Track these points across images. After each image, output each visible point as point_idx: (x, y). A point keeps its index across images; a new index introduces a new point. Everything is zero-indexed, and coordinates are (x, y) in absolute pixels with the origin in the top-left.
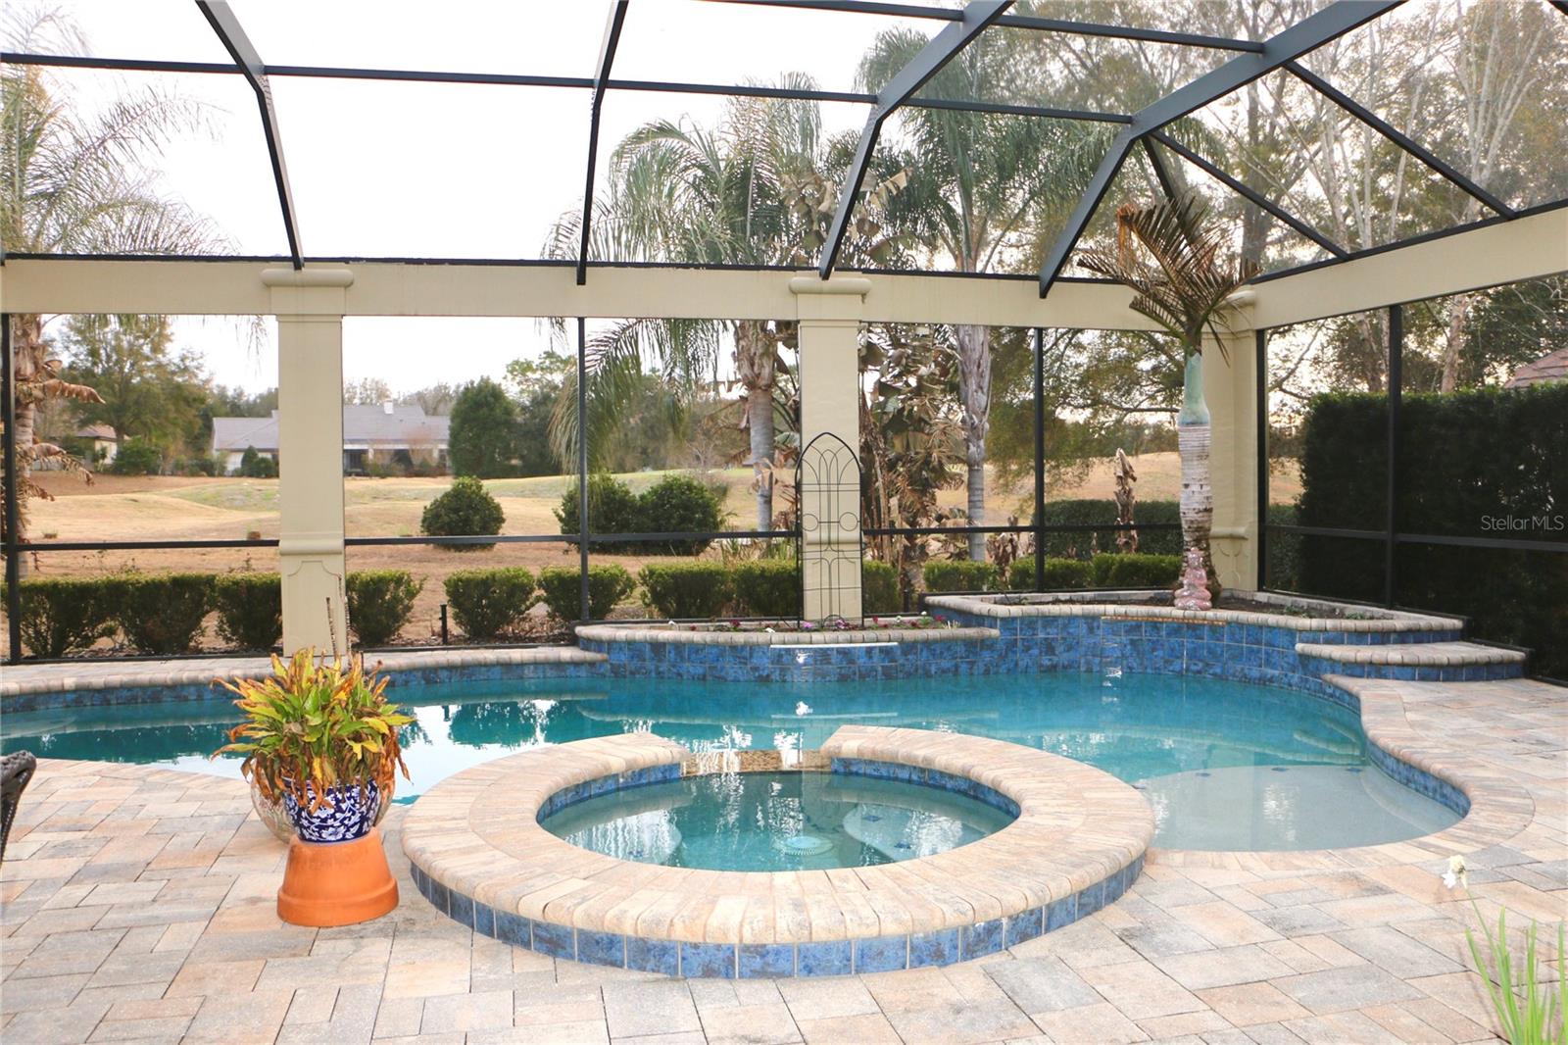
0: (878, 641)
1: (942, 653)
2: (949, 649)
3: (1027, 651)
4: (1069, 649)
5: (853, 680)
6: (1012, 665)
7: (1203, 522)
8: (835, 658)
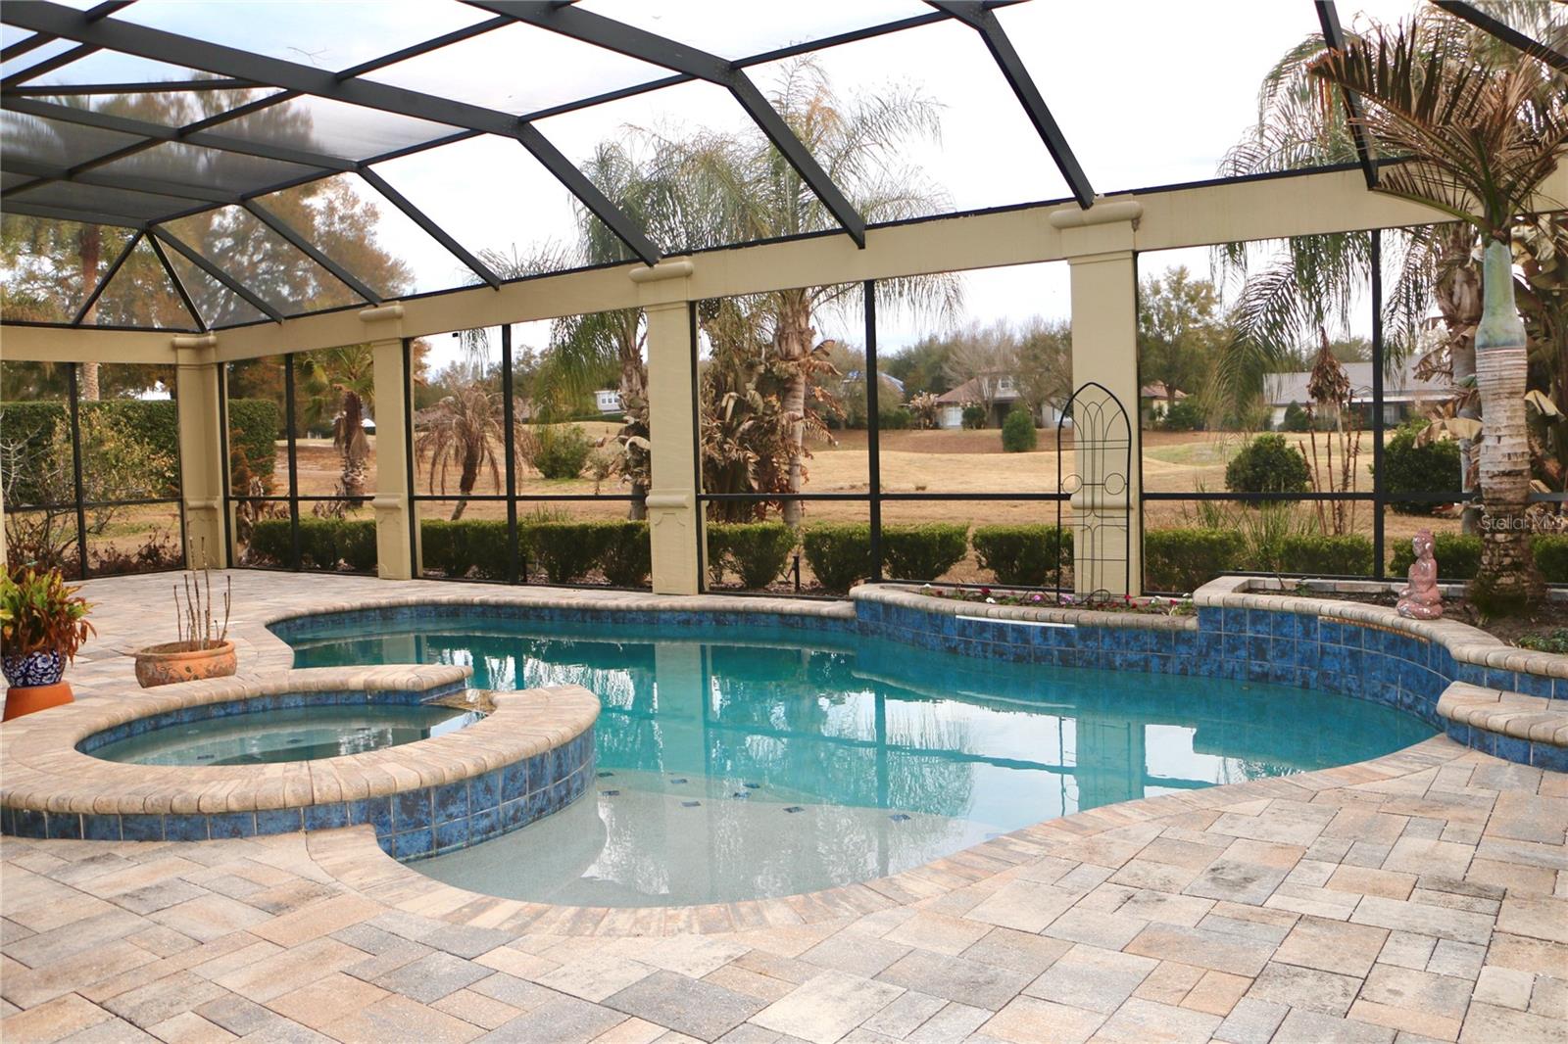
0: (1051, 621)
1: (1127, 643)
2: (1136, 638)
3: (1233, 652)
4: (1283, 655)
5: (1028, 662)
6: (1215, 668)
7: (1501, 491)
8: (1010, 635)
